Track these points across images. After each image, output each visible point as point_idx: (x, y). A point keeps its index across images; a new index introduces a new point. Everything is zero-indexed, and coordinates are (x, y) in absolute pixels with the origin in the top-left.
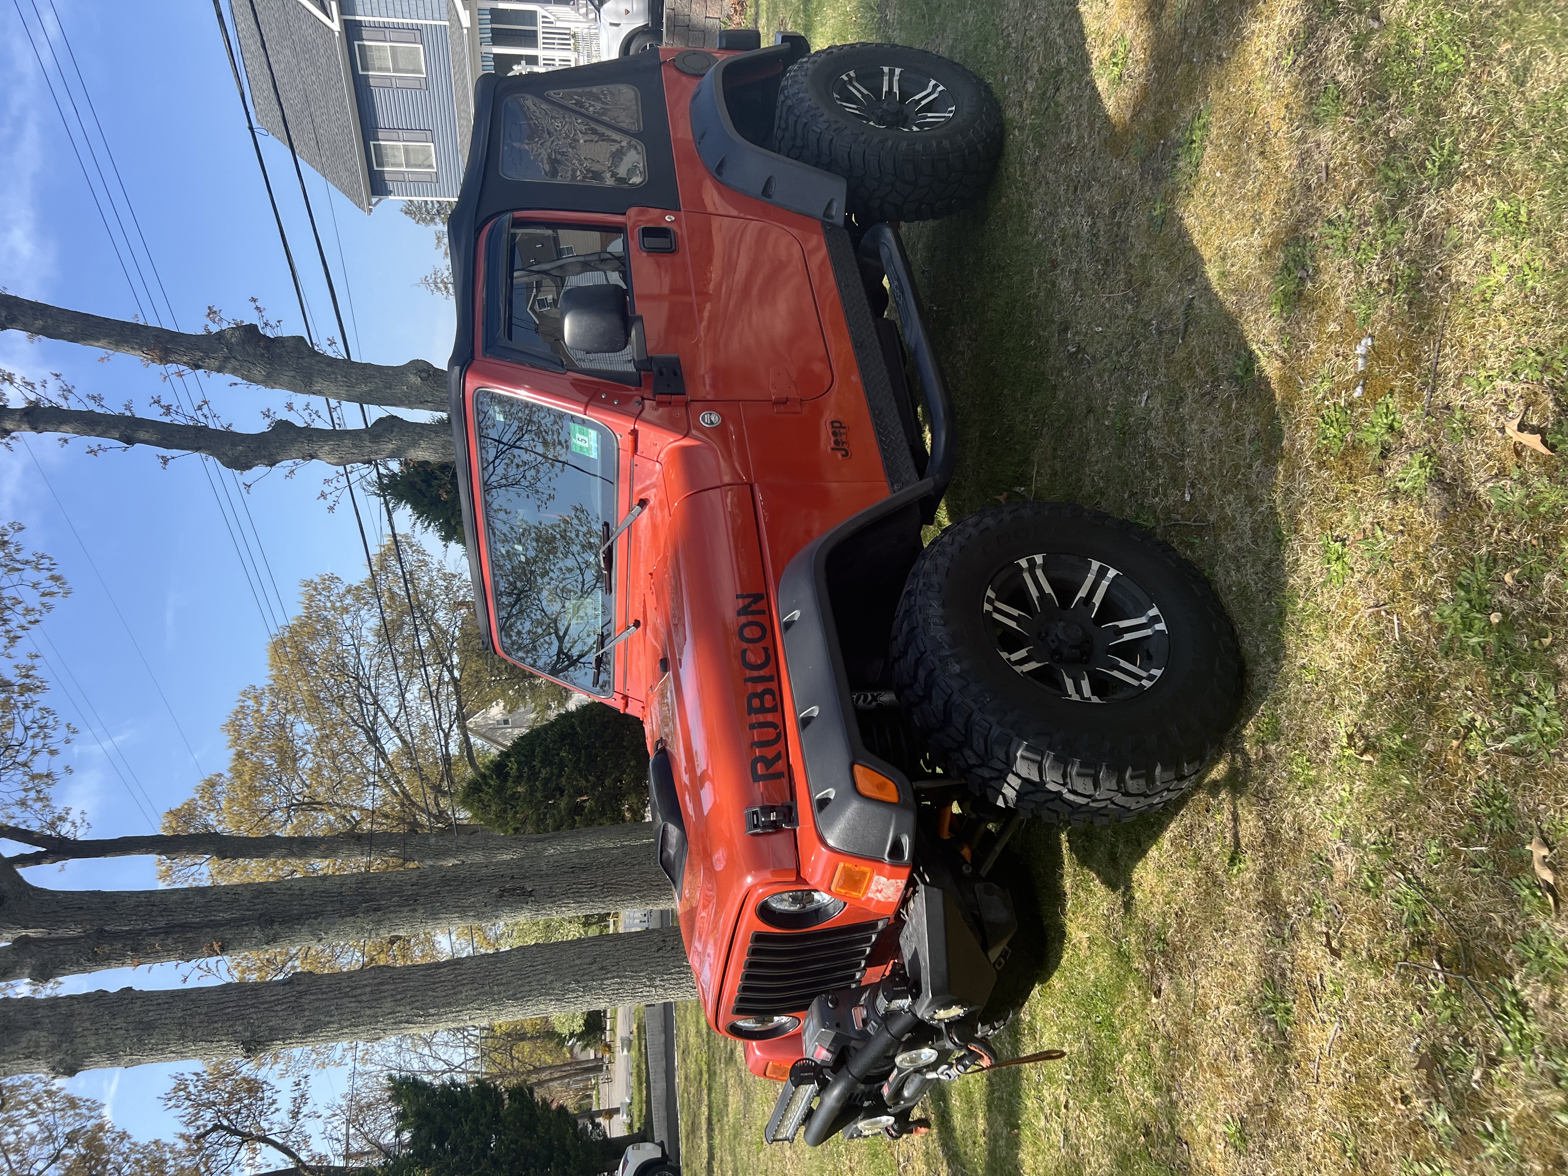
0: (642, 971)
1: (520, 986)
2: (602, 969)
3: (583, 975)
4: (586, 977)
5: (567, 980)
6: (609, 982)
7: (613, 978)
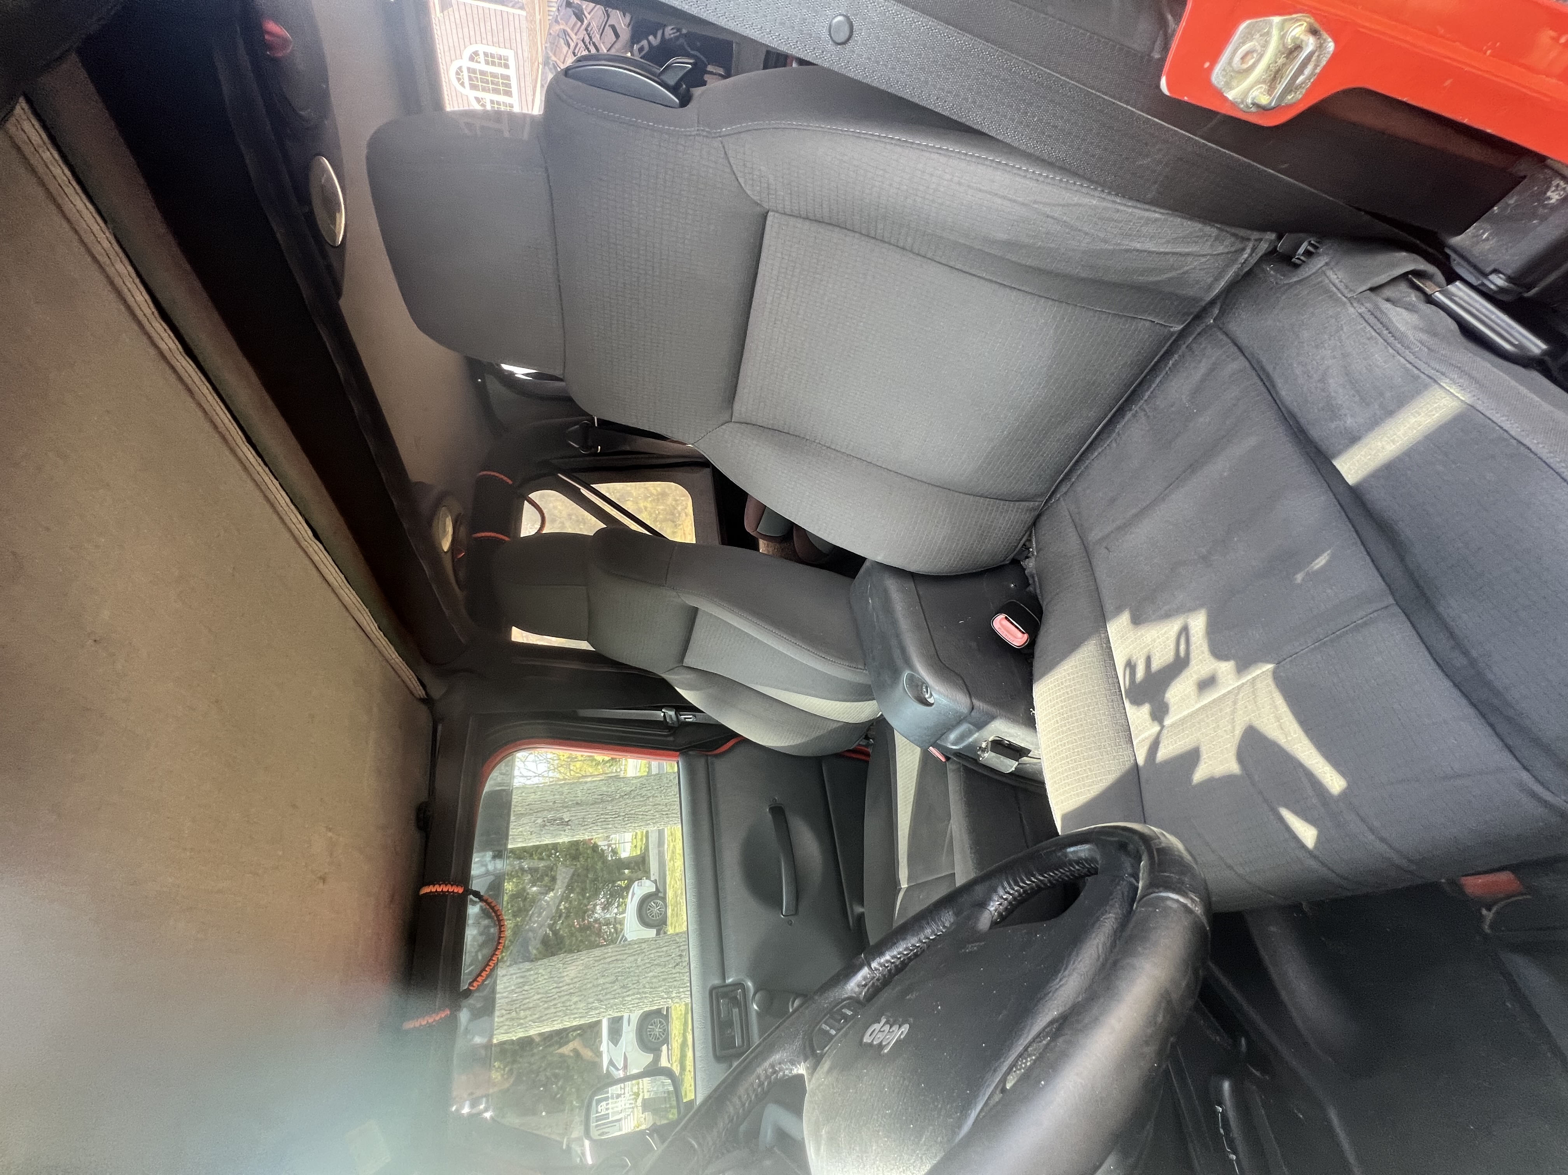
0: (661, 986)
1: (546, 1009)
2: (623, 987)
3: (606, 994)
4: (608, 996)
5: (591, 1000)
6: (629, 998)
7: (633, 994)
